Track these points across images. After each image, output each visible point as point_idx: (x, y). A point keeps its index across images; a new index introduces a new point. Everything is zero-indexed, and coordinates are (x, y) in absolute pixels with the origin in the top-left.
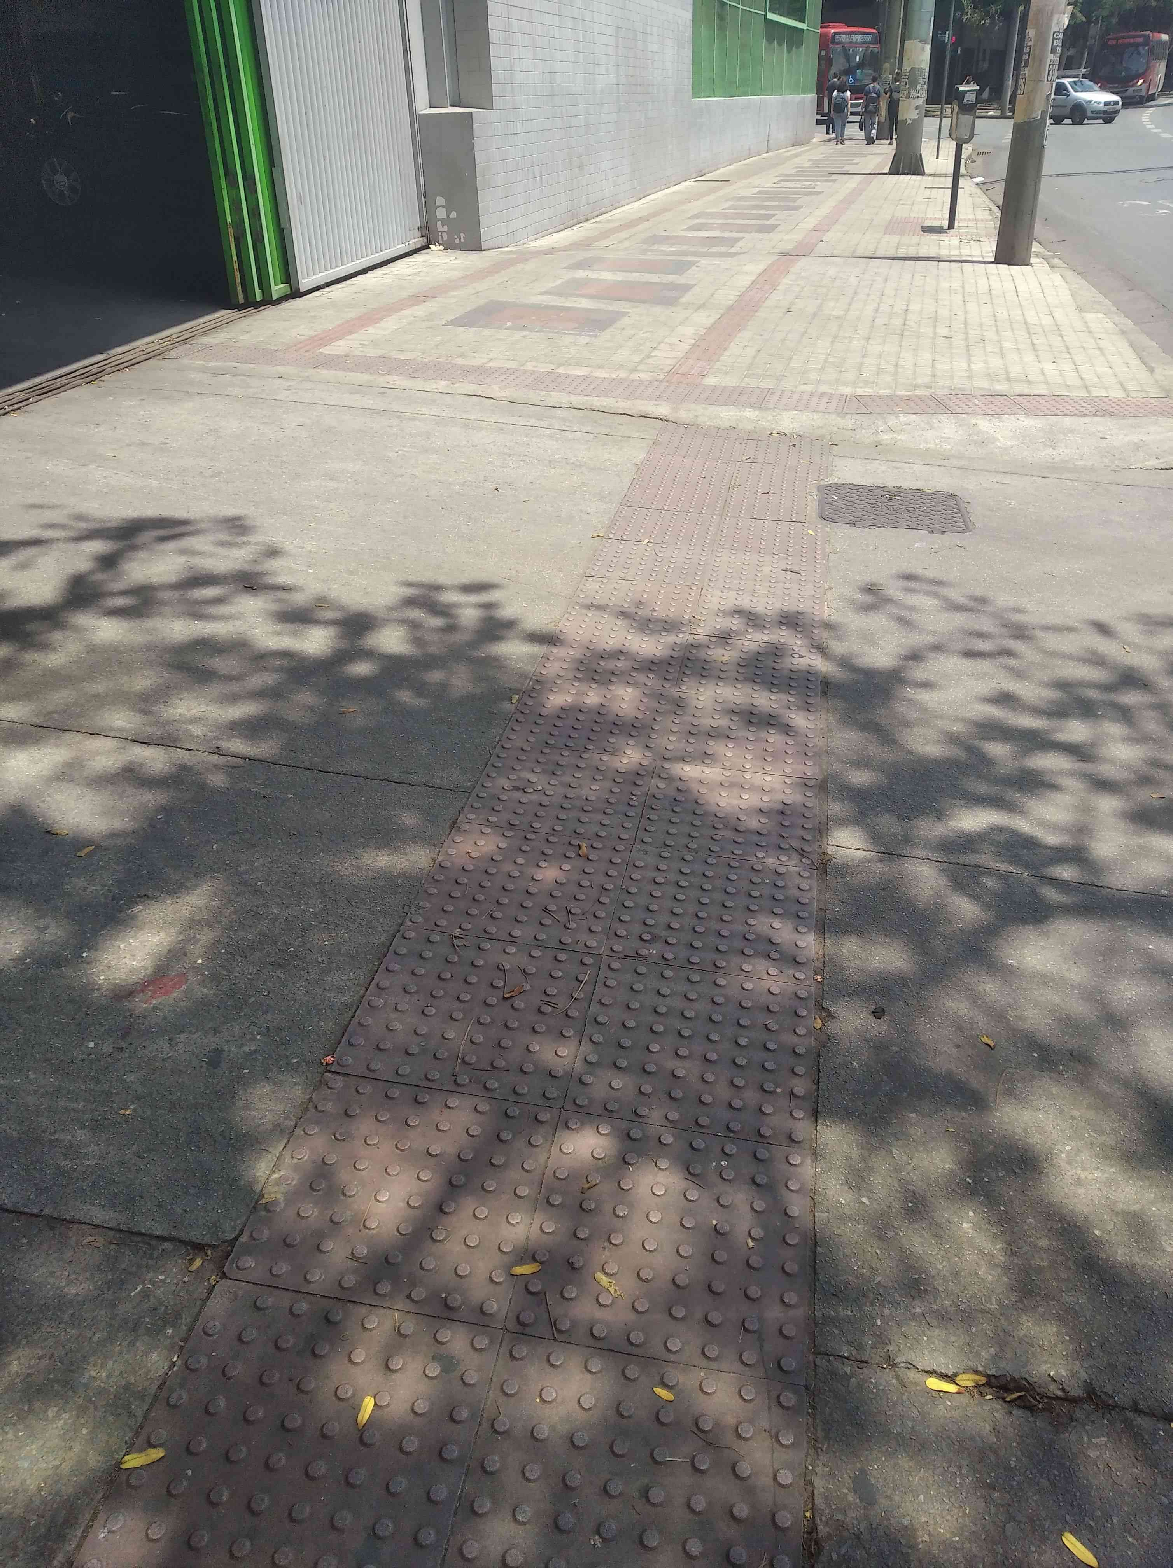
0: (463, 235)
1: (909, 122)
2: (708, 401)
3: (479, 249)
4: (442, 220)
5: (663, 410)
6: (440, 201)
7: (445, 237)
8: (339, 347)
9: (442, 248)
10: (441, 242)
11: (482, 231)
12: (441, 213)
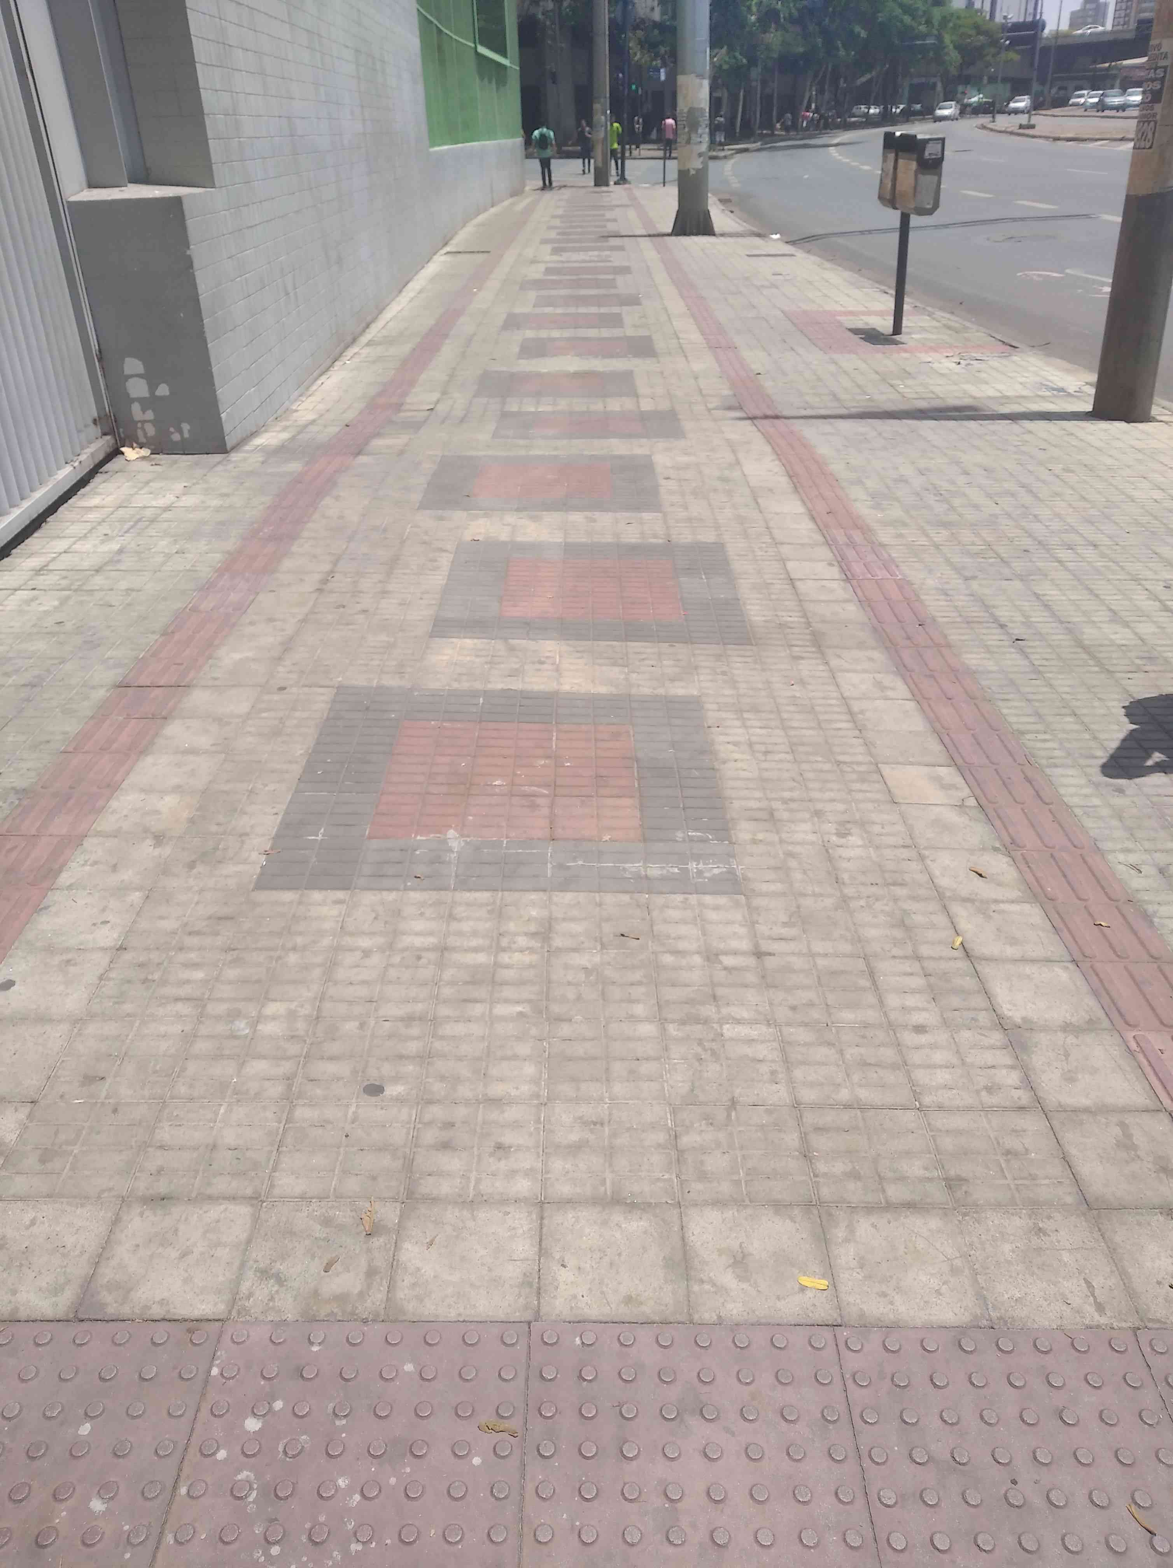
0: (186, 427)
1: (692, 172)
3: (221, 448)
4: (140, 400)
6: (133, 365)
7: (151, 430)
9: (145, 452)
10: (142, 439)
11: (223, 416)
12: (138, 388)
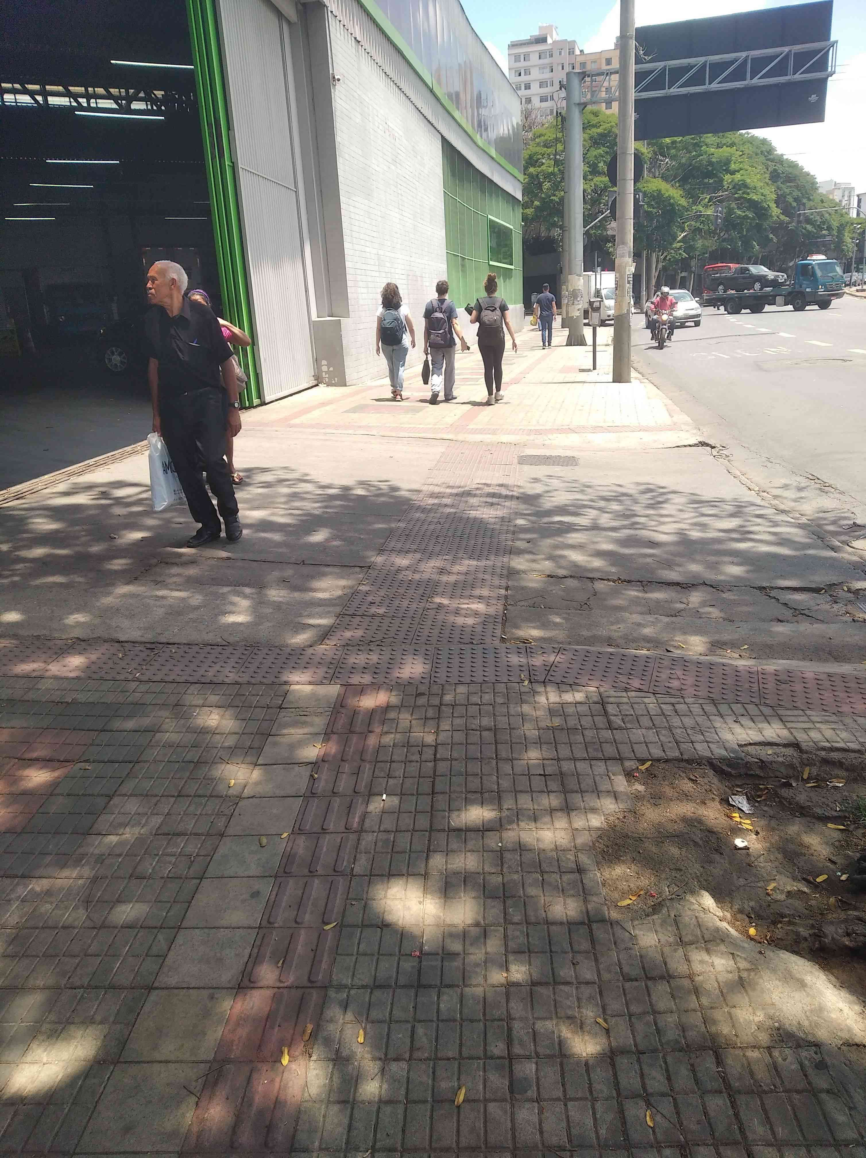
0: (336, 379)
1: (575, 317)
2: (470, 433)
3: (345, 385)
4: (325, 372)
5: (450, 436)
6: (324, 362)
7: (327, 380)
8: (297, 421)
9: (325, 385)
10: (325, 382)
11: (346, 377)
12: (325, 368)
